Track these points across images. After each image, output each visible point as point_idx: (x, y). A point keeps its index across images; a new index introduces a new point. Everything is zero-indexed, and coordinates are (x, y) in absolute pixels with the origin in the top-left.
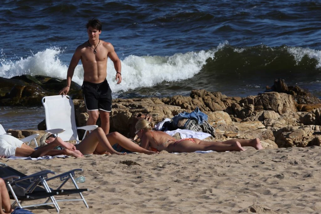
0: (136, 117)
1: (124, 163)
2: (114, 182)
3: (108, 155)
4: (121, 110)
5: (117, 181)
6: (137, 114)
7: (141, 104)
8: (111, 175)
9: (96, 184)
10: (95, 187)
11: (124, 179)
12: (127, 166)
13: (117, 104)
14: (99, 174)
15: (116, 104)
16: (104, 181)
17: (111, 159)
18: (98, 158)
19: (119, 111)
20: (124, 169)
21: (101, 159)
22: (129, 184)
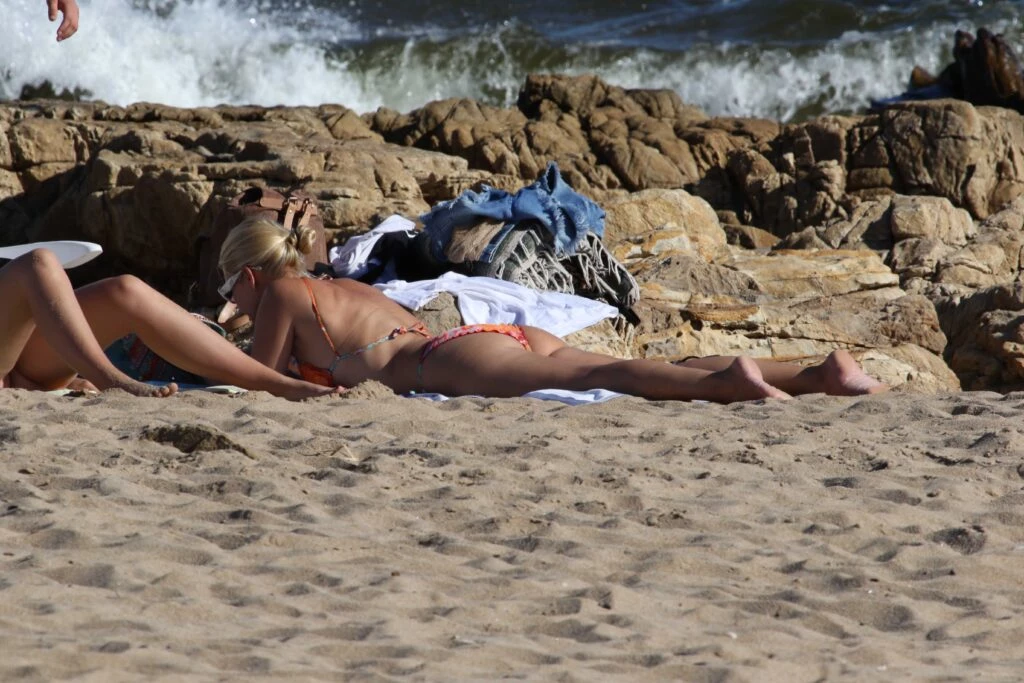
0: (235, 202)
1: (163, 436)
2: (106, 532)
3: (81, 394)
4: (158, 162)
5: (122, 530)
6: (242, 187)
7: (260, 135)
8: (92, 495)
9: (14, 539)
10: (9, 558)
11: (159, 520)
12: (176, 452)
13: (140, 132)
14: (32, 488)
15: (131, 133)
16: (56, 527)
17: (95, 413)
18: (30, 408)
19: (147, 169)
20: (163, 470)
21: (46, 413)
22: (181, 545)
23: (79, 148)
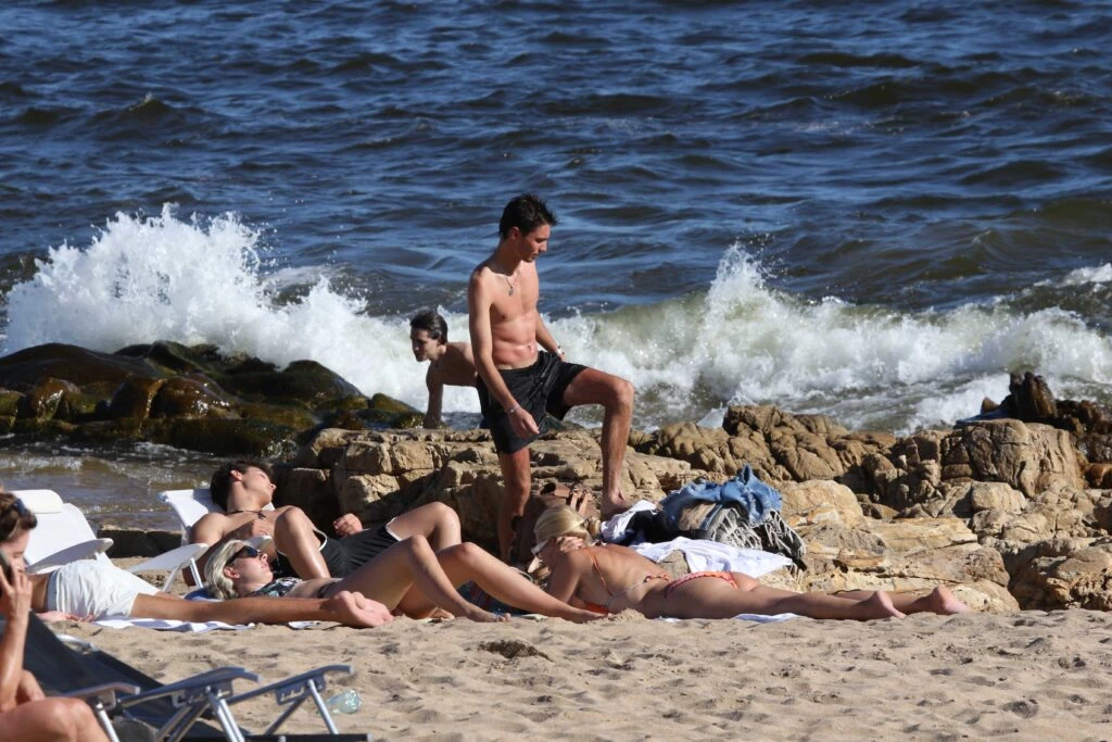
0: (538, 493)
1: (493, 648)
2: (458, 712)
3: (439, 621)
4: (487, 468)
5: (468, 710)
6: (542, 483)
7: (554, 449)
8: (447, 687)
9: (398, 717)
10: (394, 730)
11: (491, 703)
12: (502, 658)
13: (475, 448)
14: (408, 683)
15: (470, 449)
16: (424, 708)
17: (452, 633)
18: (406, 631)
19: (480, 473)
20: (493, 670)
21: (417, 634)
22: (507, 720)
23: (435, 460)
